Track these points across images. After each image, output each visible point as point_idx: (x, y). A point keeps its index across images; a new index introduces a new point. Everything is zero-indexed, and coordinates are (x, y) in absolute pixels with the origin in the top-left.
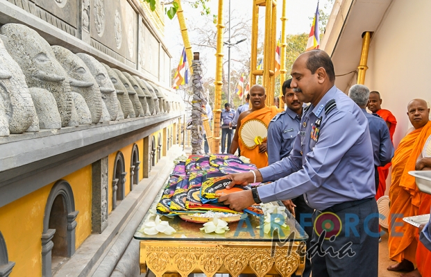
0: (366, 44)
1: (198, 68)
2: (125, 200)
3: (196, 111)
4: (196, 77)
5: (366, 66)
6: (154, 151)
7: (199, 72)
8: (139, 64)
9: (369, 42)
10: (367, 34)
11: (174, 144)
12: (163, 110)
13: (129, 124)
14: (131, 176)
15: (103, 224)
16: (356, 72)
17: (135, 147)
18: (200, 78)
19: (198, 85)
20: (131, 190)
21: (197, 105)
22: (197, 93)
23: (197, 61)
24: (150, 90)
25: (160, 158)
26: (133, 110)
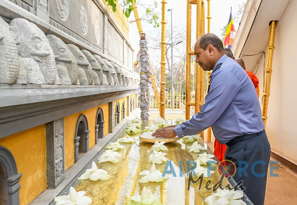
0: (272, 30)
1: (144, 46)
2: (89, 152)
3: (143, 81)
4: (143, 53)
5: (273, 46)
6: (119, 113)
7: (145, 49)
8: (105, 50)
9: (275, 28)
10: (273, 22)
11: (136, 107)
12: (122, 83)
13: (78, 90)
14: (96, 133)
15: (57, 180)
16: (264, 52)
17: (100, 110)
18: (146, 54)
19: (145, 60)
20: (96, 143)
21: (144, 76)
22: (144, 66)
23: (143, 40)
24: (110, 67)
25: (124, 118)
26: (86, 79)
